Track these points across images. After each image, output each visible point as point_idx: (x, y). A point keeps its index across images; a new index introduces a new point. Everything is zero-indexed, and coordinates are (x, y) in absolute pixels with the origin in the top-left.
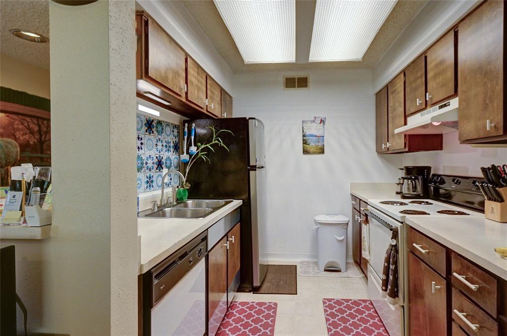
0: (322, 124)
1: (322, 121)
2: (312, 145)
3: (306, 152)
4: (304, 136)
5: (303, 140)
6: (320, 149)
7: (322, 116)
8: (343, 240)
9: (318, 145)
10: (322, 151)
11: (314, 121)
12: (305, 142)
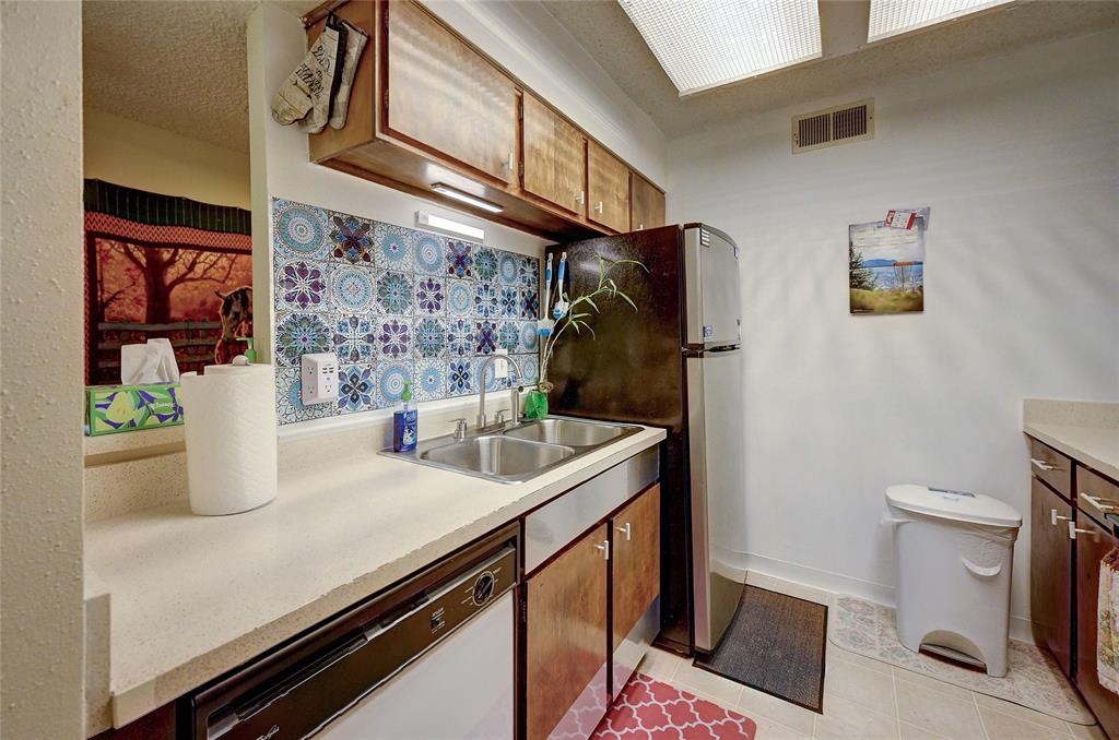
0: (915, 228)
1: (916, 220)
3: (857, 308)
4: (853, 265)
5: (852, 277)
6: (908, 298)
7: (917, 205)
8: (996, 577)
9: (902, 289)
10: (917, 305)
11: (887, 223)
12: (856, 282)
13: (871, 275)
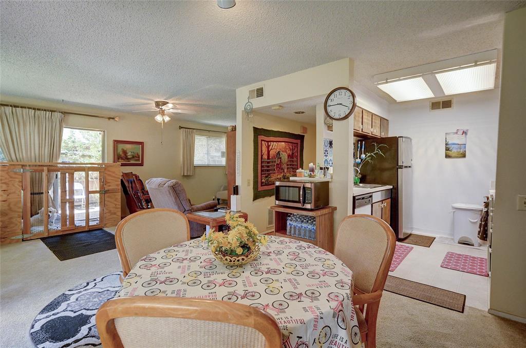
0: (464, 135)
1: (465, 133)
2: (454, 151)
3: (447, 156)
4: (446, 144)
5: (446, 148)
6: (461, 154)
7: (465, 129)
8: (477, 222)
9: (460, 151)
10: (464, 156)
11: (457, 133)
13: (451, 147)
